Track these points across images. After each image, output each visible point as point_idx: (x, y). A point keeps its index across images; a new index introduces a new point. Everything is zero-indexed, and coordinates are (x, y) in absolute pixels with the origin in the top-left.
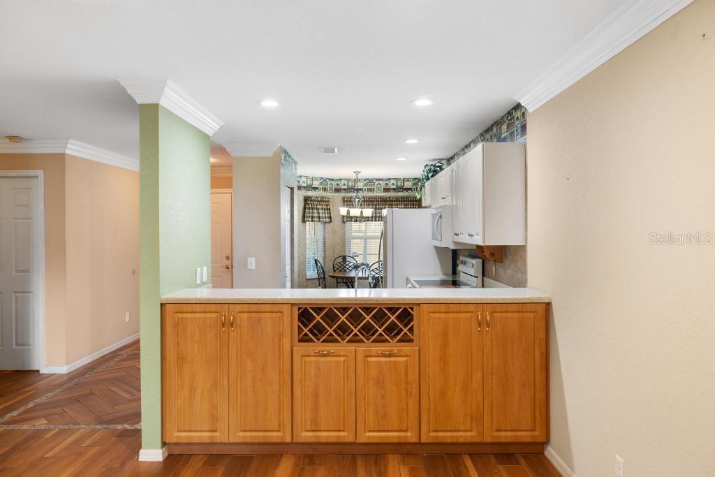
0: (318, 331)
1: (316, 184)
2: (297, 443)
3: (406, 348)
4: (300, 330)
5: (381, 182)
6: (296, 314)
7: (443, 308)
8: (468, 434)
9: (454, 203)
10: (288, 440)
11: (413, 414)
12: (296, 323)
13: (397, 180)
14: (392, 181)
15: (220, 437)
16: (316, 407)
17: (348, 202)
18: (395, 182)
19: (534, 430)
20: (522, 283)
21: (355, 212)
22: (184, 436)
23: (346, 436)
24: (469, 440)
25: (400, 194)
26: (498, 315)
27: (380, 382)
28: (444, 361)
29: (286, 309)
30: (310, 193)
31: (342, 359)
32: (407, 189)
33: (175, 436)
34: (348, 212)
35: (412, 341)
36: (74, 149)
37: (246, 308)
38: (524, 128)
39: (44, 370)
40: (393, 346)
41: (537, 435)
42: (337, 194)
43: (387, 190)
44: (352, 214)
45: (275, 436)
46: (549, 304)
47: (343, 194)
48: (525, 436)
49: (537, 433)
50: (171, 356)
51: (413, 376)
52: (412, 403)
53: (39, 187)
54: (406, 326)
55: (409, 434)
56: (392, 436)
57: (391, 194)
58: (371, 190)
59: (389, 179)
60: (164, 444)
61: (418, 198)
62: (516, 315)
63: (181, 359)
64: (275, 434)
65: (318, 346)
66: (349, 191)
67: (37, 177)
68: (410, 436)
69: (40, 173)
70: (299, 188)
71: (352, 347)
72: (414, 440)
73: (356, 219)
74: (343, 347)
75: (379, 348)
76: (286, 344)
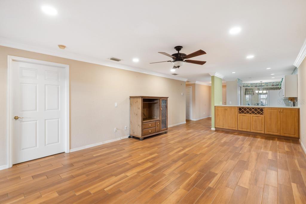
0: (243, 112)
1: (249, 85)
2: (239, 131)
3: (261, 116)
4: (239, 111)
5: (271, 83)
6: (238, 108)
8: (277, 133)
10: (237, 129)
11: (263, 128)
12: (238, 110)
15: (224, 127)
16: (242, 124)
17: (259, 89)
18: (276, 83)
19: (295, 135)
21: (261, 92)
22: (218, 127)
23: (249, 130)
24: (277, 135)
27: (255, 121)
28: (271, 119)
29: (236, 108)
30: (247, 88)
33: (217, 127)
34: (258, 92)
35: (263, 114)
36: (197, 82)
39: (192, 120)
40: (259, 115)
42: (256, 87)
43: (272, 85)
44: (259, 92)
45: (234, 129)
46: (299, 109)
47: (258, 87)
48: (292, 136)
49: (296, 135)
50: (216, 114)
51: (263, 121)
53: (191, 89)
54: (262, 112)
55: (262, 132)
59: (274, 82)
60: (215, 128)
61: (280, 87)
62: (289, 111)
63: (218, 115)
65: (243, 114)
66: (260, 86)
67: (190, 88)
68: (263, 132)
69: (191, 87)
70: (244, 86)
71: (250, 115)
72: (264, 133)
73: (261, 94)
74: (248, 115)
75: (256, 115)
76: (236, 113)
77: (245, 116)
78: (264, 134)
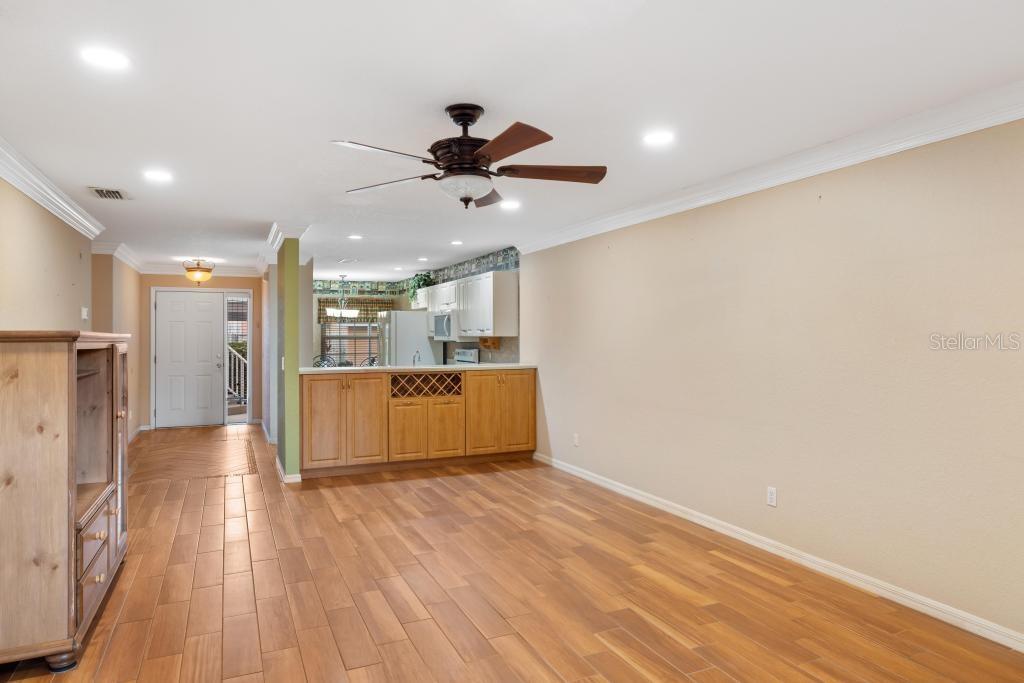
0: (403, 391)
2: (391, 462)
3: (457, 398)
4: (392, 390)
5: (356, 285)
6: (390, 378)
7: (478, 373)
9: (461, 308)
10: (386, 461)
11: (462, 438)
12: (390, 384)
13: (372, 283)
14: (367, 284)
15: (341, 463)
16: (403, 439)
18: (369, 285)
19: (528, 443)
20: (517, 360)
22: (316, 465)
23: (422, 455)
25: (375, 297)
26: (509, 377)
27: (442, 420)
28: (479, 405)
31: (419, 407)
32: (381, 292)
33: (308, 465)
35: (459, 394)
37: (358, 376)
38: (517, 264)
40: (449, 397)
41: (530, 446)
45: (377, 459)
46: (536, 369)
48: (523, 447)
50: (306, 411)
51: (461, 415)
52: (462, 431)
54: (456, 384)
55: (458, 451)
56: (450, 453)
57: (366, 296)
58: (347, 292)
59: (364, 282)
60: (302, 471)
64: (377, 458)
65: (405, 399)
68: (460, 452)
71: (425, 399)
72: (463, 454)
74: (419, 399)
75: (441, 399)
76: (385, 397)
77: (411, 404)
78: (465, 457)
